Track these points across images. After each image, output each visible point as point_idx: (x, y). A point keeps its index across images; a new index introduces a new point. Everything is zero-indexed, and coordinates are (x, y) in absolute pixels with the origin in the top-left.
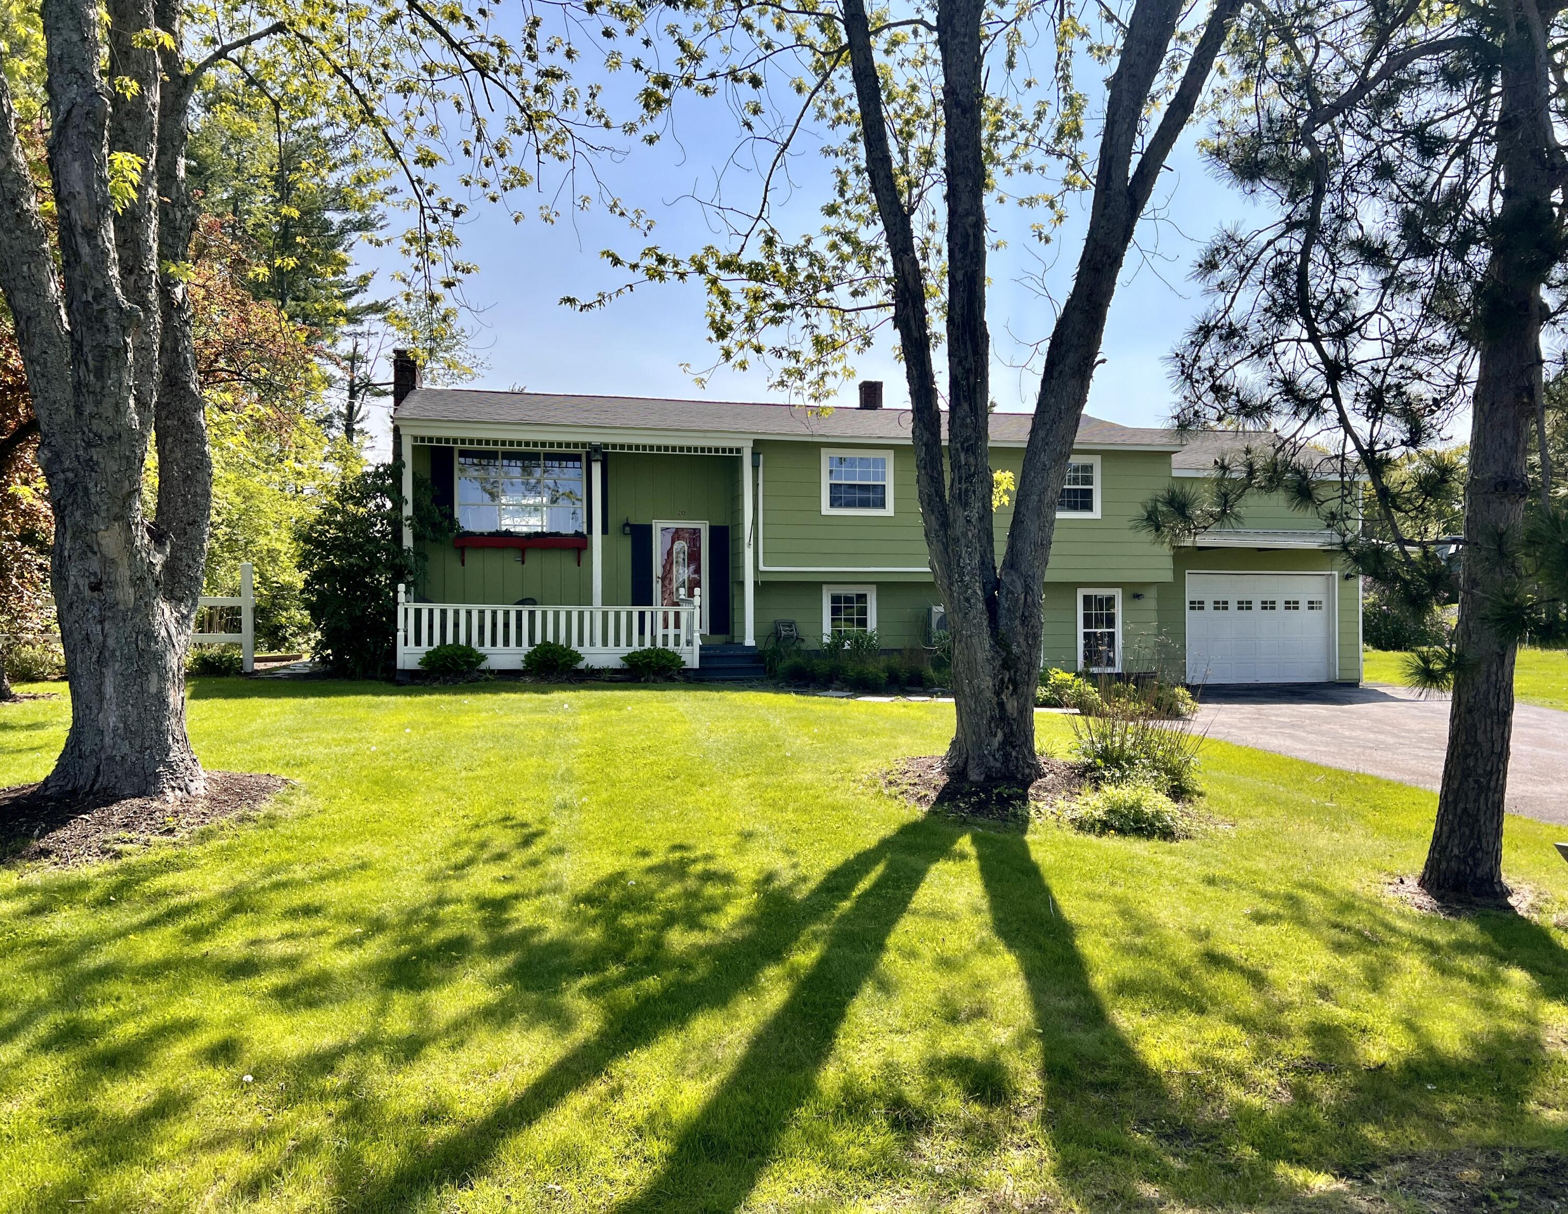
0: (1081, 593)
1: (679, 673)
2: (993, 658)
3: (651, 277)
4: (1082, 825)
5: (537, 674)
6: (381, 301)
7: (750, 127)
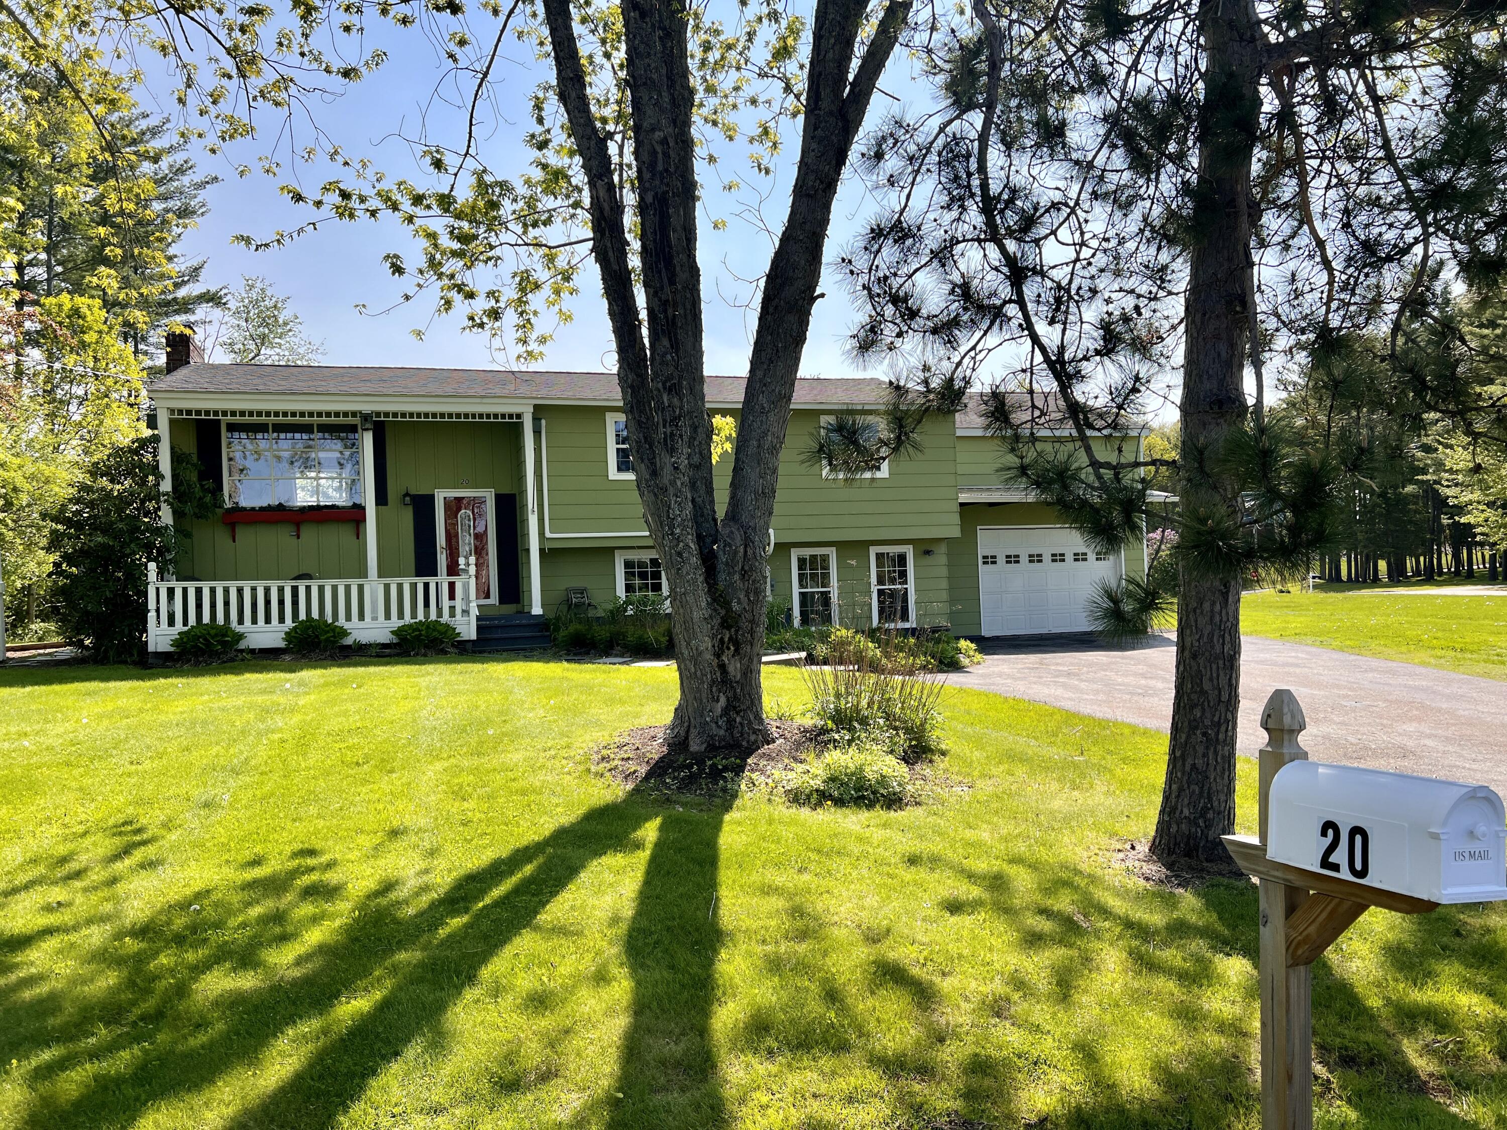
0: (873, 551)
1: (453, 645)
2: (711, 616)
3: (341, 215)
4: (797, 798)
5: (299, 652)
6: (213, 290)
7: (455, 60)
